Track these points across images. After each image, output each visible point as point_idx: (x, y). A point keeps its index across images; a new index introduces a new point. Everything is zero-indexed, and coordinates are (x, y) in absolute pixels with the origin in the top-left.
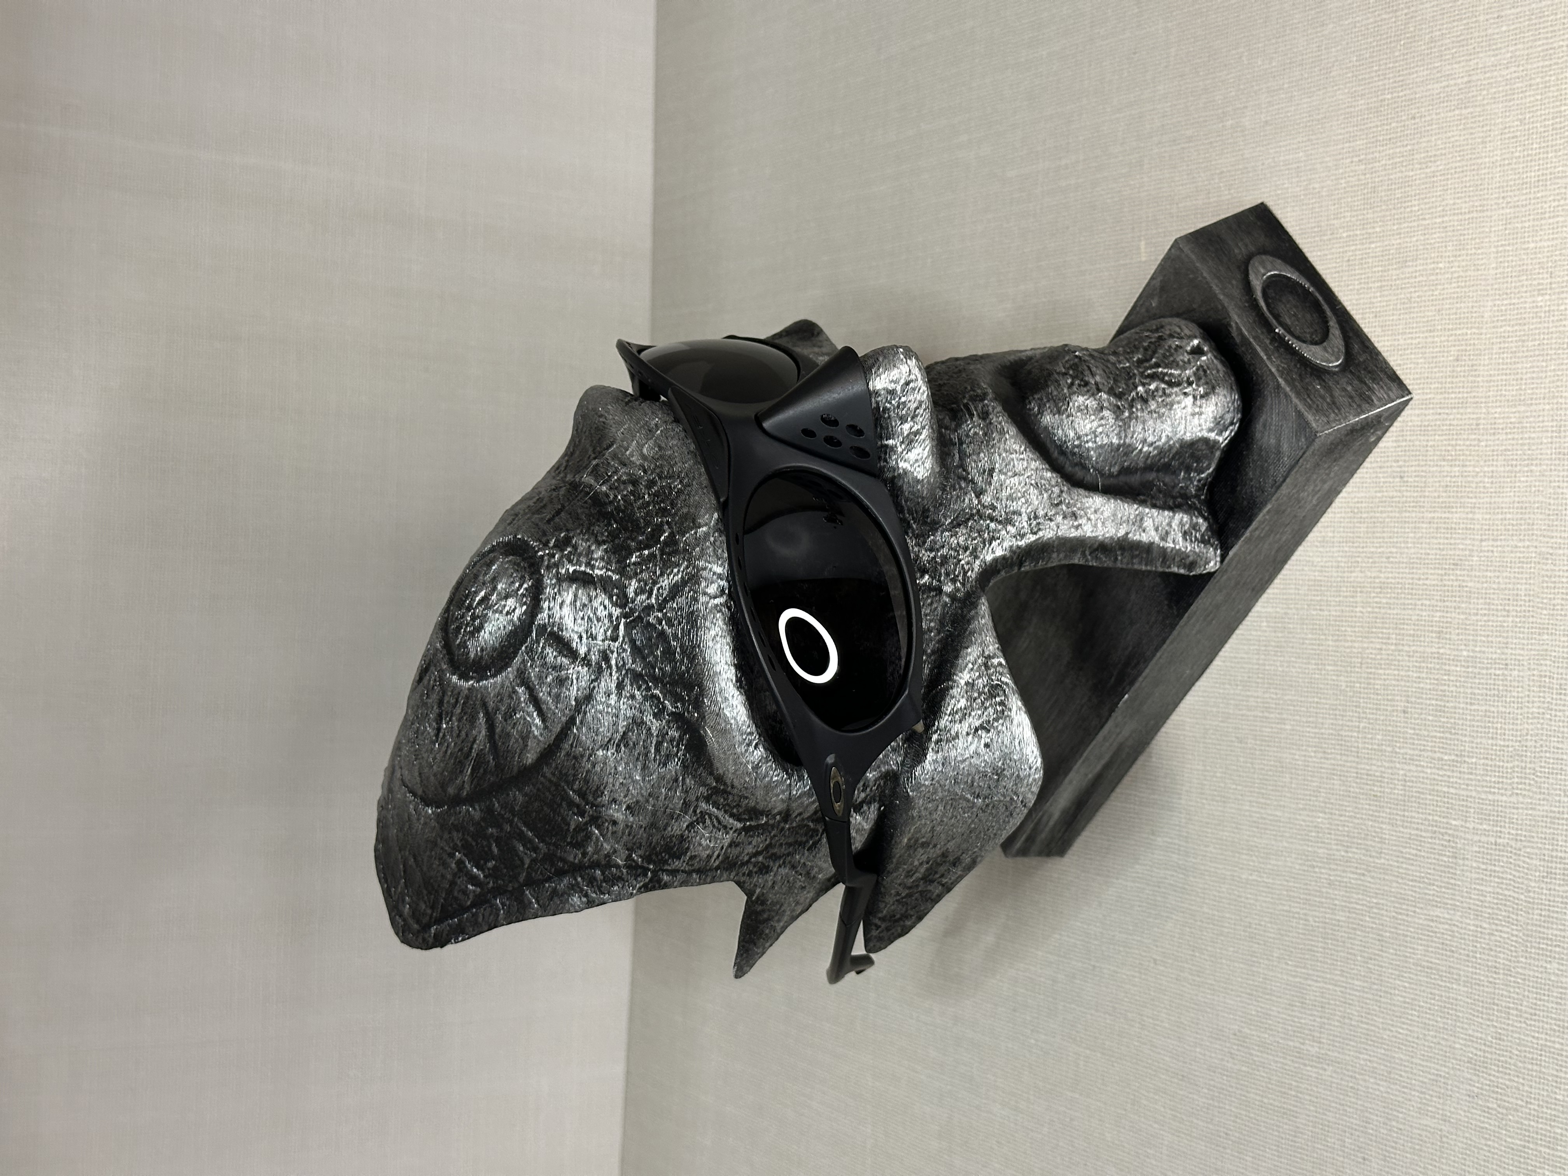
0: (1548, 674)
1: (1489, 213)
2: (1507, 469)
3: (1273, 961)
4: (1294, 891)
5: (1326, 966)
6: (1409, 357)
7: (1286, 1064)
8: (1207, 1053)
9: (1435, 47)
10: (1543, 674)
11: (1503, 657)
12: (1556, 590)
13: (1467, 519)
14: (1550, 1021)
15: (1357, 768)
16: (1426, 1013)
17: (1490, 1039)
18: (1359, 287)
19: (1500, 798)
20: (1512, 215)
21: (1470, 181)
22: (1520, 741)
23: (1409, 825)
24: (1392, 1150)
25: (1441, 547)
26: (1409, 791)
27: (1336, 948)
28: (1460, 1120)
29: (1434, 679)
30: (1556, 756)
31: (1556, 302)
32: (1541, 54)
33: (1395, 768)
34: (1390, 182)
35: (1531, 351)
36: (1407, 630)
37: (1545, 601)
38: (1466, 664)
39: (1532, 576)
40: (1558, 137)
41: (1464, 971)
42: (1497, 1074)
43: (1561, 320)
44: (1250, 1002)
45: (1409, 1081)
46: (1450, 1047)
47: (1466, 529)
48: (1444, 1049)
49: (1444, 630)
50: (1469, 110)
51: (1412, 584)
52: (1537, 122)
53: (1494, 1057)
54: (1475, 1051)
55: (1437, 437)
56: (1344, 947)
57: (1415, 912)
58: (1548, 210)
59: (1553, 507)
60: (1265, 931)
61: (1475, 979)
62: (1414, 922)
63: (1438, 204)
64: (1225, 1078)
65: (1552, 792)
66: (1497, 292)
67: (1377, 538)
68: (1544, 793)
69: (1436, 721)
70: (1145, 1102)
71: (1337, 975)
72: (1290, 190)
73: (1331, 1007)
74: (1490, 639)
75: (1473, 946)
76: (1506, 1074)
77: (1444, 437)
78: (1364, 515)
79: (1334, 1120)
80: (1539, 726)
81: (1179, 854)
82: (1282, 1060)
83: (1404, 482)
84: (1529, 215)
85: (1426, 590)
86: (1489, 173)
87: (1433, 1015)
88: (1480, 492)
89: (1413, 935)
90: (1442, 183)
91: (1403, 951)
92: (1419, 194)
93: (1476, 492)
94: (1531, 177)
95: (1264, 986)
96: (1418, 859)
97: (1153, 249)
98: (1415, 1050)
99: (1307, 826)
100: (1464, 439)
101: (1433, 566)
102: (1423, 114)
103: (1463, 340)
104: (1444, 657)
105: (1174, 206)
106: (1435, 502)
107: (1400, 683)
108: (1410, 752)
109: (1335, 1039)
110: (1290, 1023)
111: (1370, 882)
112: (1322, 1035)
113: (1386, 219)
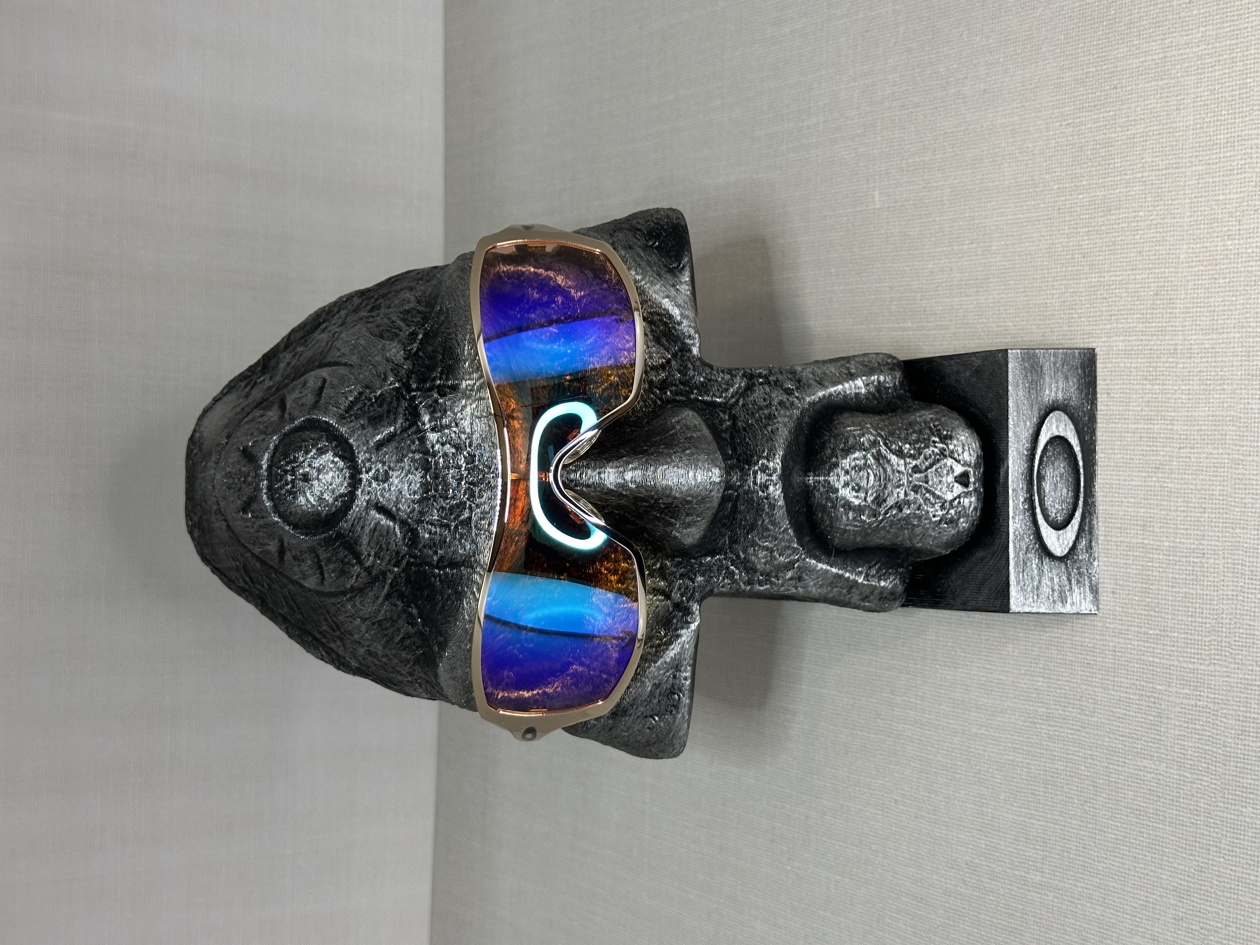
0: (1240, 562)
1: (1184, 170)
2: (1202, 387)
3: (999, 802)
4: (1017, 744)
5: (1047, 807)
6: (1114, 291)
7: (1013, 890)
8: (942, 879)
9: (1134, 27)
10: (1236, 562)
11: (1201, 547)
12: (1247, 491)
13: (1167, 429)
14: (1245, 856)
15: (1072, 640)
16: (1136, 848)
17: (1193, 871)
18: (1069, 232)
19: (1199, 667)
20: (1205, 171)
21: (1166, 142)
22: (1216, 619)
23: (1118, 689)
25: (1144, 453)
26: (1118, 660)
28: (1167, 940)
29: (1139, 565)
30: (1248, 632)
31: (1244, 246)
32: (1229, 34)
33: (1106, 640)
34: (1095, 142)
35: (1222, 287)
36: (1115, 523)
37: (1237, 500)
38: (1168, 553)
39: (1226, 478)
40: (1244, 105)
41: (1169, 813)
42: (1199, 901)
43: (1249, 261)
44: (979, 836)
45: (1122, 906)
46: (1157, 877)
47: (1167, 438)
48: (1153, 879)
49: (1148, 524)
50: (1165, 82)
51: (1119, 484)
52: (1225, 92)
53: (1197, 886)
54: (1179, 881)
55: (1139, 360)
56: (1063, 791)
57: (1125, 762)
58: (1236, 167)
59: (1243, 420)
60: (992, 777)
61: (1179, 820)
62: (1125, 772)
63: (1138, 162)
64: (959, 901)
65: (1246, 662)
66: (1192, 237)
68: (1238, 663)
69: (1141, 601)
70: (890, 921)
71: (1056, 815)
72: (1006, 149)
73: (1051, 842)
74: (1189, 532)
75: (1177, 792)
76: (1207, 901)
77: (1146, 360)
79: (1056, 938)
80: (1233, 606)
81: (916, 711)
82: (1009, 887)
84: (1219, 171)
85: (1131, 489)
86: (1183, 136)
87: (1142, 850)
88: (1178, 407)
89: (1123, 782)
90: (1142, 144)
91: (1115, 796)
92: (1121, 153)
93: (1174, 407)
94: (1220, 139)
95: (993, 823)
96: (1127, 717)
97: (886, 198)
98: (1126, 880)
99: (1028, 688)
100: (1163, 362)
101: (1137, 470)
102: (1124, 85)
103: (1161, 277)
104: (1148, 546)
105: (904, 162)
106: (1138, 415)
107: (1109, 568)
108: (1119, 627)
109: (1055, 869)
110: (1016, 855)
111: (1085, 737)
112: (1044, 866)
113: (1092, 174)
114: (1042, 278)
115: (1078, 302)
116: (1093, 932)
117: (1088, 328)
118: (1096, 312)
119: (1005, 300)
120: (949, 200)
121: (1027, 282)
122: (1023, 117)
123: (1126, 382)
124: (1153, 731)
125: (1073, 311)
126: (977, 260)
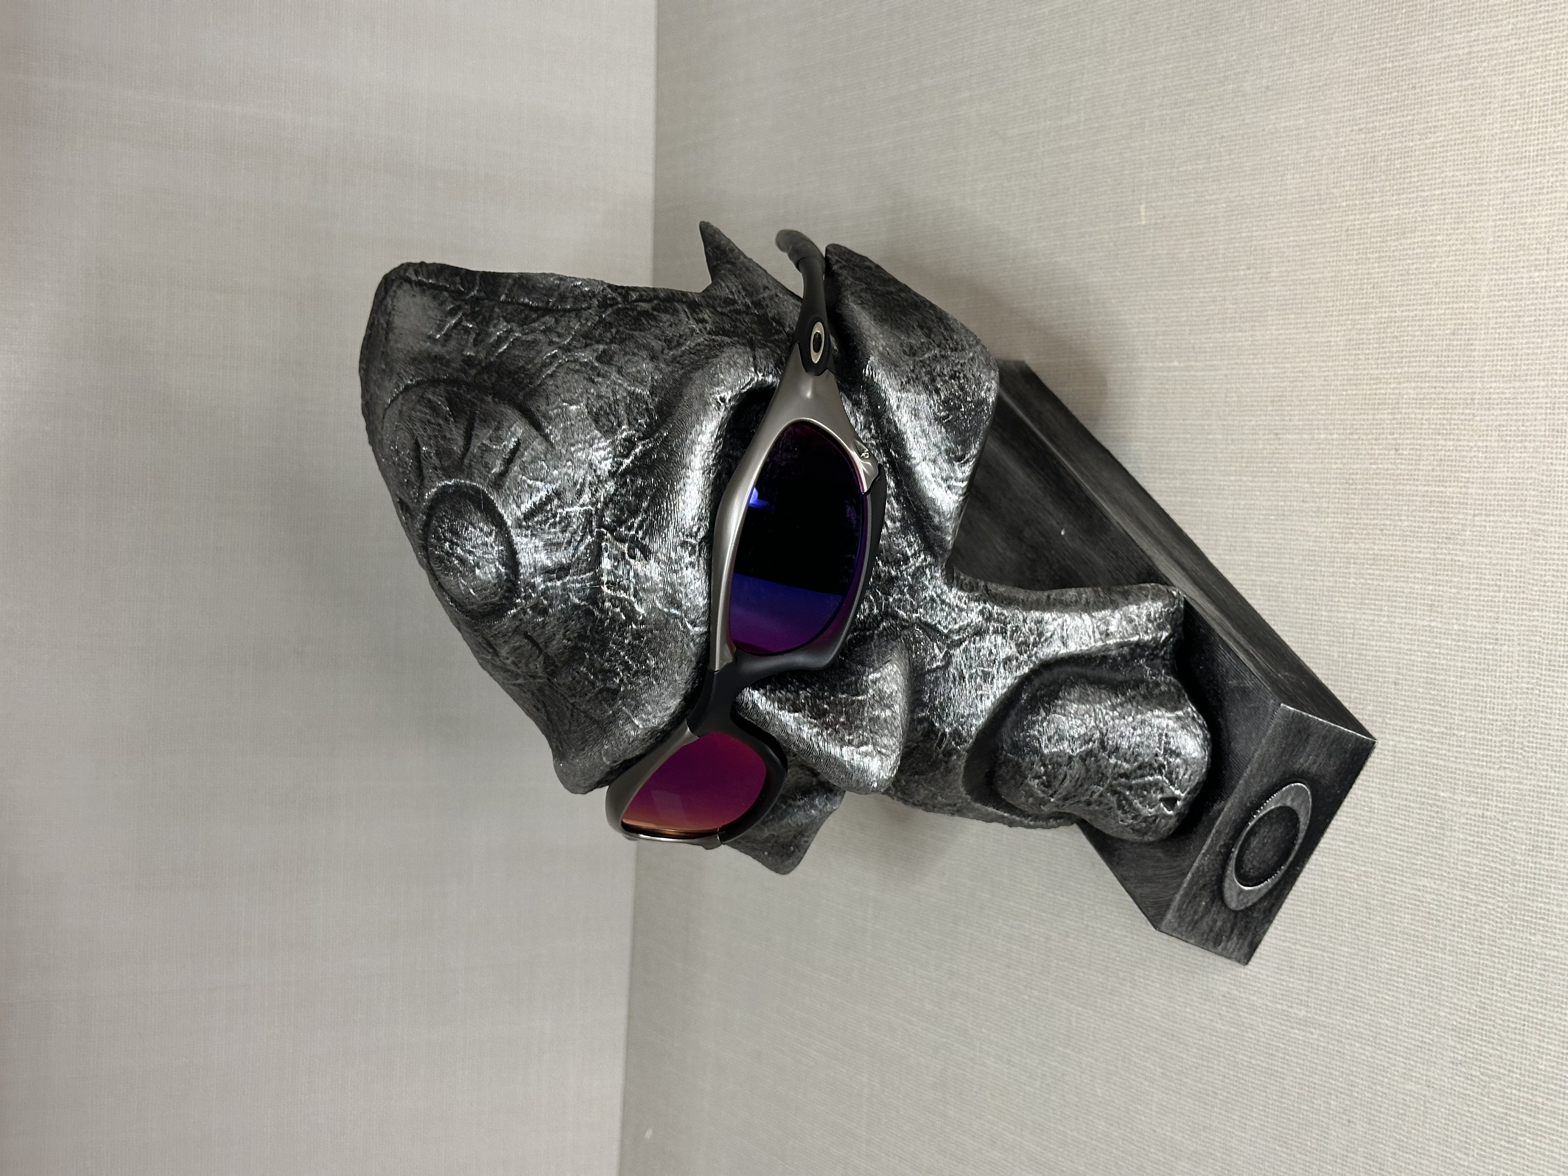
0: (1537, 650)
1: (1488, 187)
2: (1501, 444)
6: (1406, 329)
7: (1274, 1027)
8: (1196, 1013)
9: (1436, 16)
10: (1533, 650)
11: (1494, 631)
12: (1547, 567)
13: (1460, 493)
14: (1533, 992)
16: (1412, 980)
17: (1474, 1008)
18: (1357, 257)
19: (1488, 771)
20: (1511, 189)
21: (1469, 153)
22: (1509, 716)
24: (1376, 1113)
25: (1435, 520)
28: (1444, 1086)
29: (1425, 652)
30: (1544, 731)
31: (1553, 278)
32: (1543, 27)
34: (1390, 152)
35: (1527, 326)
36: (1399, 602)
37: (1536, 577)
38: (1457, 638)
39: (1524, 552)
40: (1557, 111)
41: (1450, 940)
42: (1480, 1043)
43: (1557, 296)
45: (1394, 1047)
46: (1435, 1014)
47: (1460, 503)
48: (1430, 1016)
49: (1436, 604)
50: (1470, 82)
51: (1405, 556)
52: (1537, 95)
53: (1478, 1025)
54: (1459, 1020)
55: (1432, 411)
56: (1332, 913)
57: (1402, 881)
58: (1546, 185)
59: (1545, 484)
61: (1461, 948)
62: (1402, 892)
63: (1437, 176)
64: (1214, 1038)
65: (1540, 767)
66: (1494, 266)
67: (1371, 510)
68: (1531, 768)
69: (1426, 694)
70: (1137, 1061)
71: (1324, 940)
72: (1290, 157)
73: (1318, 972)
74: (1481, 614)
75: (1459, 916)
76: (1489, 1042)
77: (1439, 411)
78: (1359, 487)
79: (1321, 1083)
80: (1528, 701)
82: (1269, 1023)
83: (1399, 454)
84: (1528, 189)
85: (1419, 563)
86: (1488, 146)
87: (1419, 983)
88: (1474, 467)
89: (1400, 904)
90: (1442, 155)
91: (1391, 920)
92: (1418, 165)
93: (1469, 467)
94: (1529, 151)
96: (1407, 829)
97: (1153, 213)
98: (1400, 1017)
100: (1459, 413)
101: (1426, 540)
102: (1424, 84)
103: (1460, 313)
104: (1435, 630)
105: (1175, 170)
106: (1429, 476)
107: (1392, 655)
108: (1400, 723)
109: (1322, 1003)
110: (1279, 986)
112: (1310, 1000)
113: (1385, 189)
115: (1365, 341)
116: (1362, 1076)
117: (1377, 372)
118: (1385, 353)
119: (1284, 337)
120: (1224, 217)
121: (1309, 316)
122: (1310, 120)
123: (1416, 436)
124: (1435, 846)
125: (1360, 352)
126: (1254, 288)
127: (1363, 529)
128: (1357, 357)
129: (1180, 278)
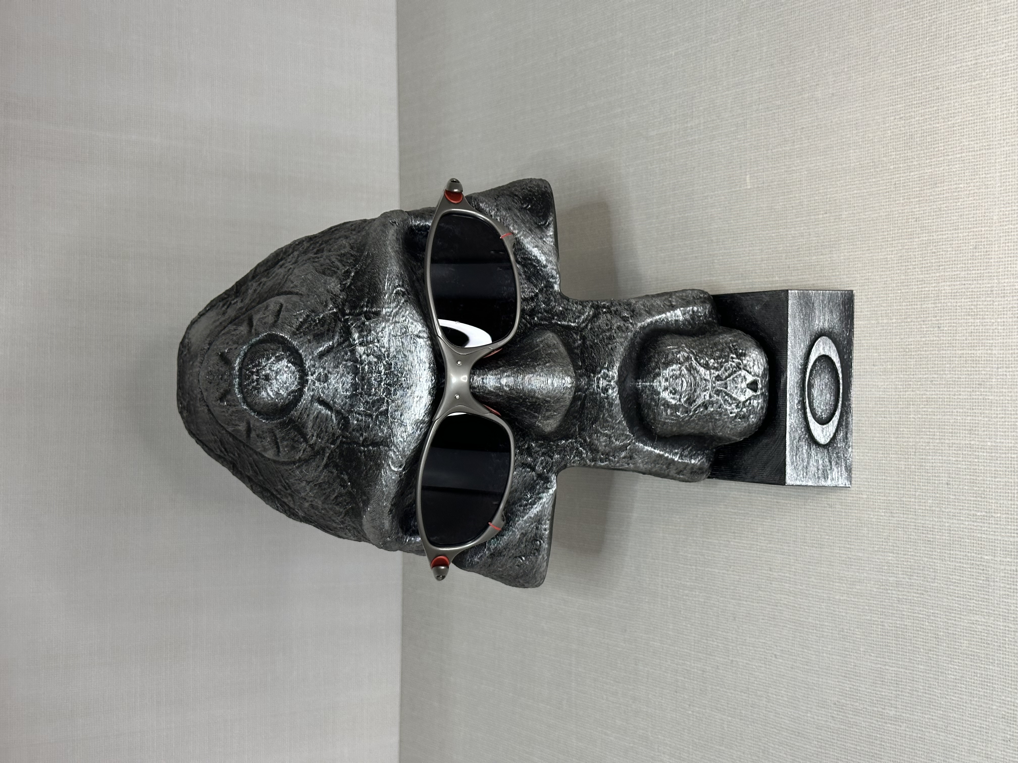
1: (994, 150)
3: (860, 654)
4: (873, 607)
5: (898, 656)
6: (941, 247)
7: (872, 723)
8: (815, 717)
9: (951, 41)
13: (987, 354)
15: (915, 523)
16: (971, 686)
18: (903, 201)
20: (1011, 151)
21: (979, 129)
23: (954, 559)
25: (969, 373)
26: (953, 537)
27: (905, 644)
28: (998, 757)
29: (968, 461)
33: (943, 521)
34: (923, 131)
36: (947, 429)
38: (990, 451)
41: (997, 657)
44: (844, 681)
45: (961, 732)
46: (989, 708)
47: (987, 360)
48: (986, 709)
49: (974, 429)
50: (977, 82)
51: (950, 398)
55: (963, 300)
56: (911, 643)
57: (960, 618)
60: (853, 634)
62: (961, 625)
63: (958, 145)
64: (829, 733)
66: (1002, 202)
67: (923, 368)
69: (970, 490)
70: (774, 752)
72: (852, 139)
73: (903, 683)
74: (1007, 434)
75: (1003, 640)
77: (968, 300)
78: (913, 354)
81: (790, 584)
82: (869, 720)
83: (941, 330)
85: (960, 402)
86: (992, 124)
87: (977, 687)
88: (995, 336)
89: (960, 633)
90: (960, 131)
91: (953, 645)
92: (944, 139)
93: (992, 336)
95: (854, 671)
96: (961, 582)
97: (756, 180)
98: (964, 711)
99: (880, 562)
100: (982, 301)
101: (964, 386)
102: (944, 86)
103: (979, 235)
104: (974, 446)
105: (770, 151)
106: (964, 343)
107: (944, 465)
108: (952, 511)
109: (906, 705)
110: (875, 695)
111: (928, 599)
112: (898, 703)
113: (921, 156)
114: (883, 238)
115: (912, 256)
116: (938, 753)
117: (921, 276)
118: (927, 263)
119: (853, 257)
120: (806, 180)
121: (871, 242)
122: (864, 113)
123: (953, 318)
124: (983, 593)
125: (909, 264)
126: (830, 226)
127: (918, 381)
128: (907, 267)
129: (777, 222)
